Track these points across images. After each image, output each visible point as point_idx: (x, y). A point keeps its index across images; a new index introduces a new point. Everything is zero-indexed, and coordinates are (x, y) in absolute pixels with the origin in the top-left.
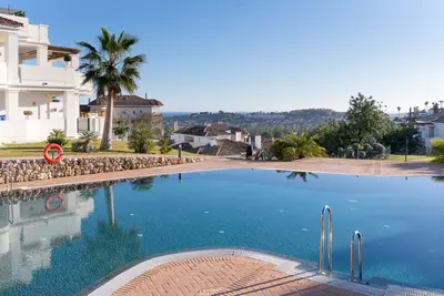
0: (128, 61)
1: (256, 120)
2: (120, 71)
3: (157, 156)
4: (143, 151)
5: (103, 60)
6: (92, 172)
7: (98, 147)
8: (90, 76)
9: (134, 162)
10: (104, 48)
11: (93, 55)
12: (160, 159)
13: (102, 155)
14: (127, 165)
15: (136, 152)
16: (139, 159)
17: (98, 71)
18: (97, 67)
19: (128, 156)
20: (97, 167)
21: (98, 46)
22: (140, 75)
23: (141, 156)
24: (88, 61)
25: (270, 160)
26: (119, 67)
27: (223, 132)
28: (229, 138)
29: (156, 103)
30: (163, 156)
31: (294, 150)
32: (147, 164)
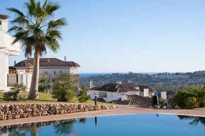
0: (52, 24)
1: (162, 80)
2: (45, 32)
3: (77, 103)
4: (65, 100)
5: (31, 24)
6: (22, 117)
7: (27, 97)
8: (19, 36)
9: (58, 108)
10: (31, 13)
11: (21, 19)
12: (80, 106)
13: (30, 103)
14: (52, 111)
15: (59, 101)
16: (61, 106)
17: (26, 33)
18: (25, 29)
19: (52, 104)
20: (26, 112)
21: (25, 11)
22: (62, 36)
23: (63, 104)
24: (17, 24)
25: (173, 108)
26: (44, 29)
27: (132, 89)
28: (138, 93)
29: (74, 65)
30: (81, 104)
31: (195, 99)
32: (69, 110)
